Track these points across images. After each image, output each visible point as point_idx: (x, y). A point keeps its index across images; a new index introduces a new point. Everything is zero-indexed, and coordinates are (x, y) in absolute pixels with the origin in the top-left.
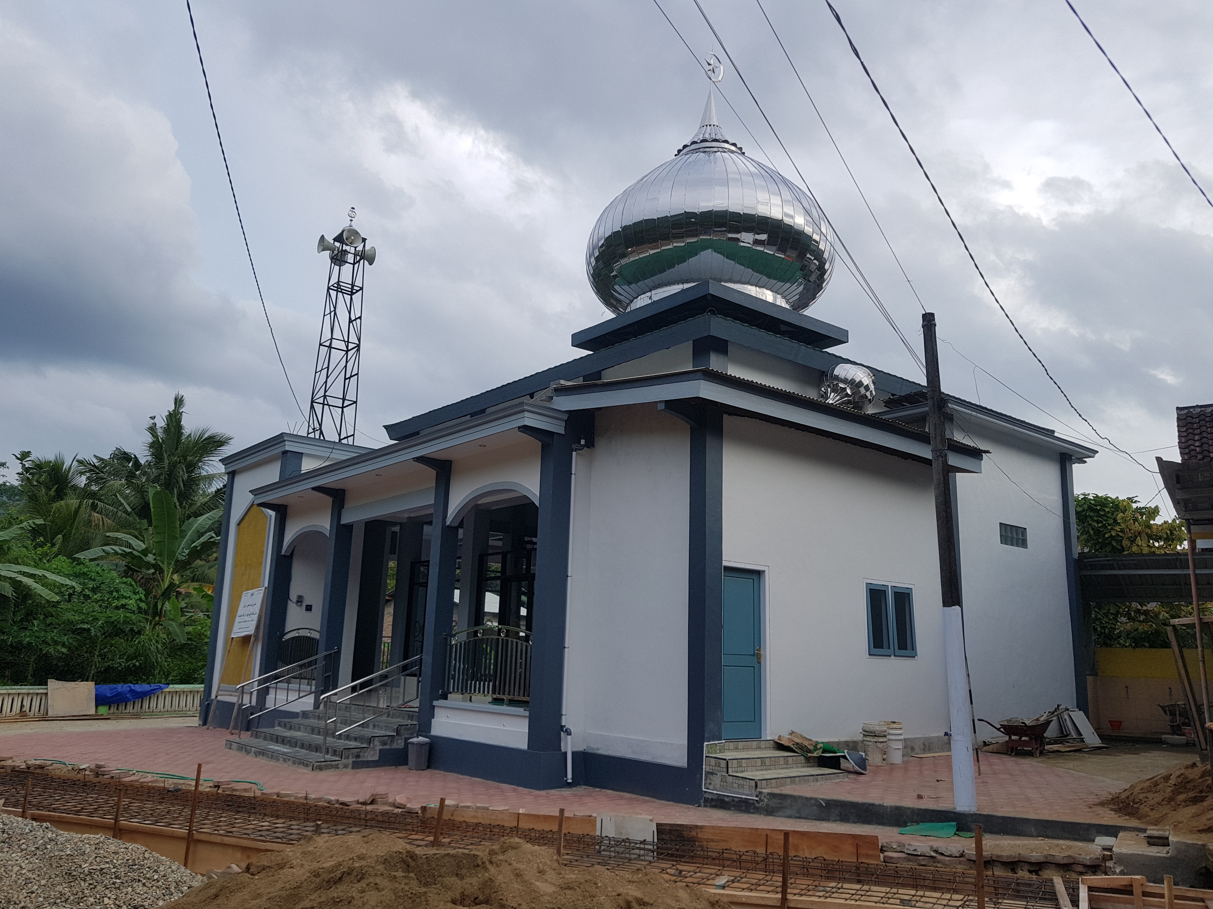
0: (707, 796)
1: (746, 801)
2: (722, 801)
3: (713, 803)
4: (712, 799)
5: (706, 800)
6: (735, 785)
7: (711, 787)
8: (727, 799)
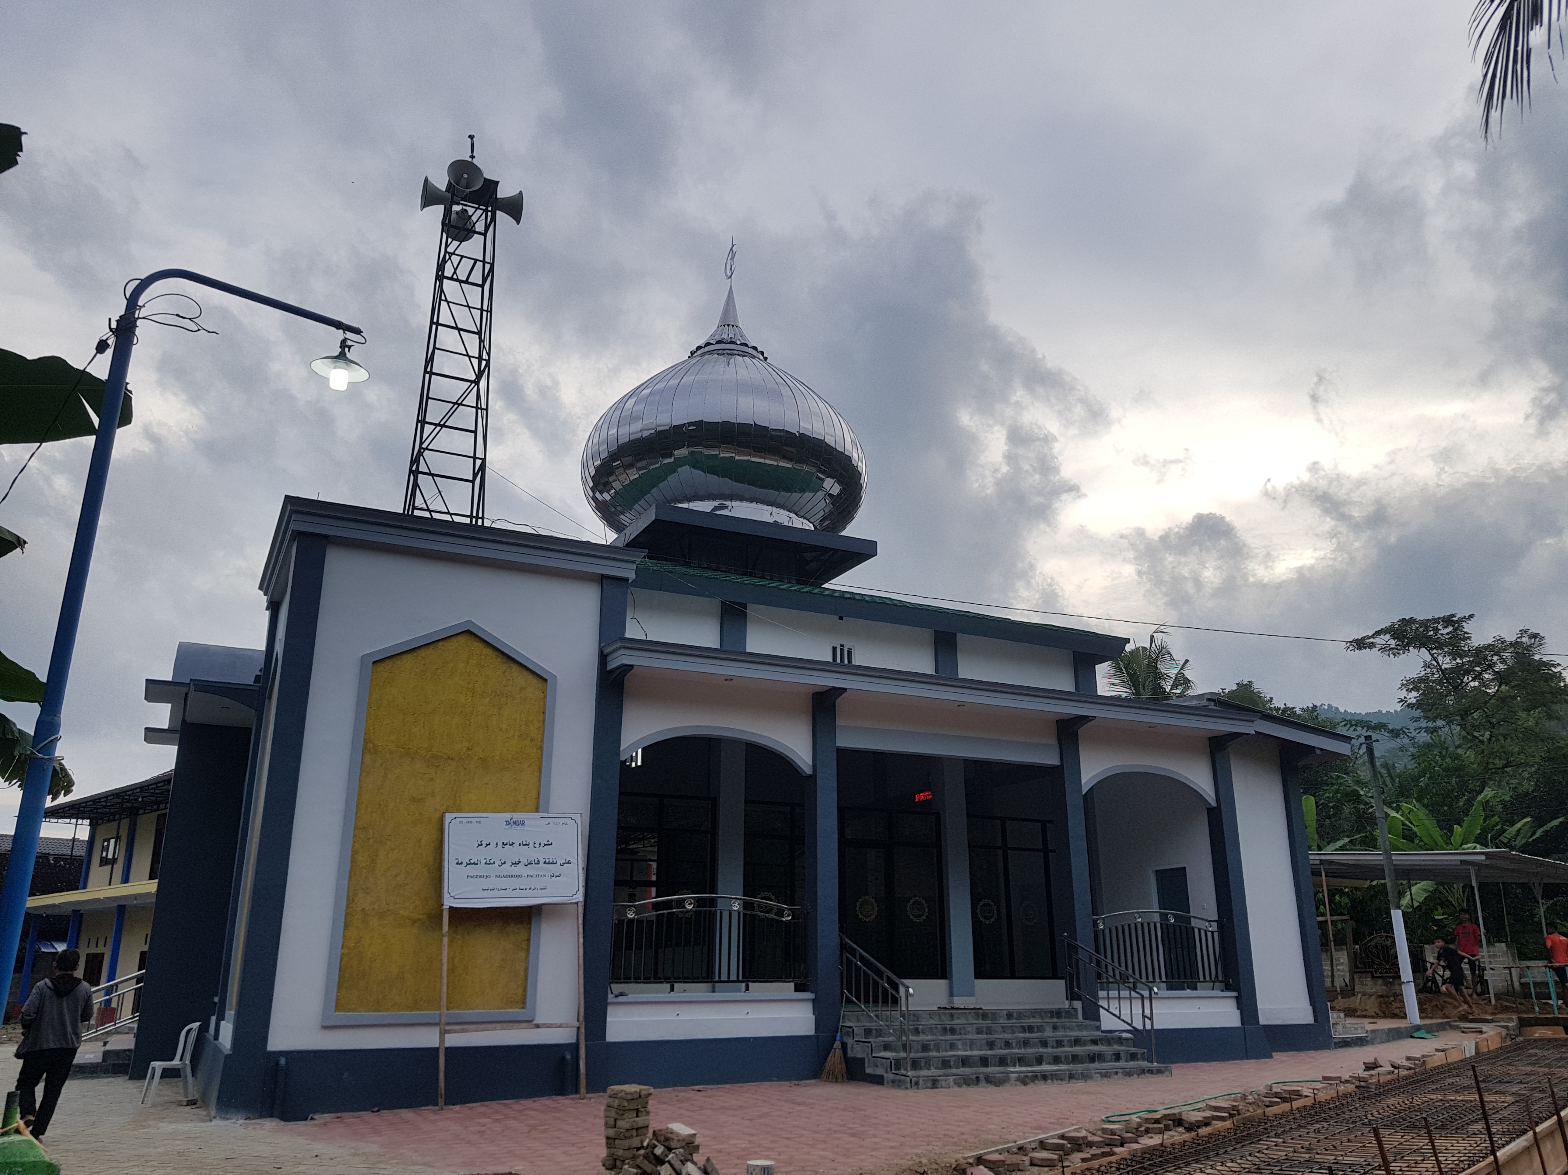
0: (1335, 1040)
1: (1360, 1039)
2: (1345, 1042)
3: (1340, 1045)
4: (1339, 1042)
5: (1335, 1044)
6: (1353, 1029)
7: (1337, 1033)
8: (1348, 1040)
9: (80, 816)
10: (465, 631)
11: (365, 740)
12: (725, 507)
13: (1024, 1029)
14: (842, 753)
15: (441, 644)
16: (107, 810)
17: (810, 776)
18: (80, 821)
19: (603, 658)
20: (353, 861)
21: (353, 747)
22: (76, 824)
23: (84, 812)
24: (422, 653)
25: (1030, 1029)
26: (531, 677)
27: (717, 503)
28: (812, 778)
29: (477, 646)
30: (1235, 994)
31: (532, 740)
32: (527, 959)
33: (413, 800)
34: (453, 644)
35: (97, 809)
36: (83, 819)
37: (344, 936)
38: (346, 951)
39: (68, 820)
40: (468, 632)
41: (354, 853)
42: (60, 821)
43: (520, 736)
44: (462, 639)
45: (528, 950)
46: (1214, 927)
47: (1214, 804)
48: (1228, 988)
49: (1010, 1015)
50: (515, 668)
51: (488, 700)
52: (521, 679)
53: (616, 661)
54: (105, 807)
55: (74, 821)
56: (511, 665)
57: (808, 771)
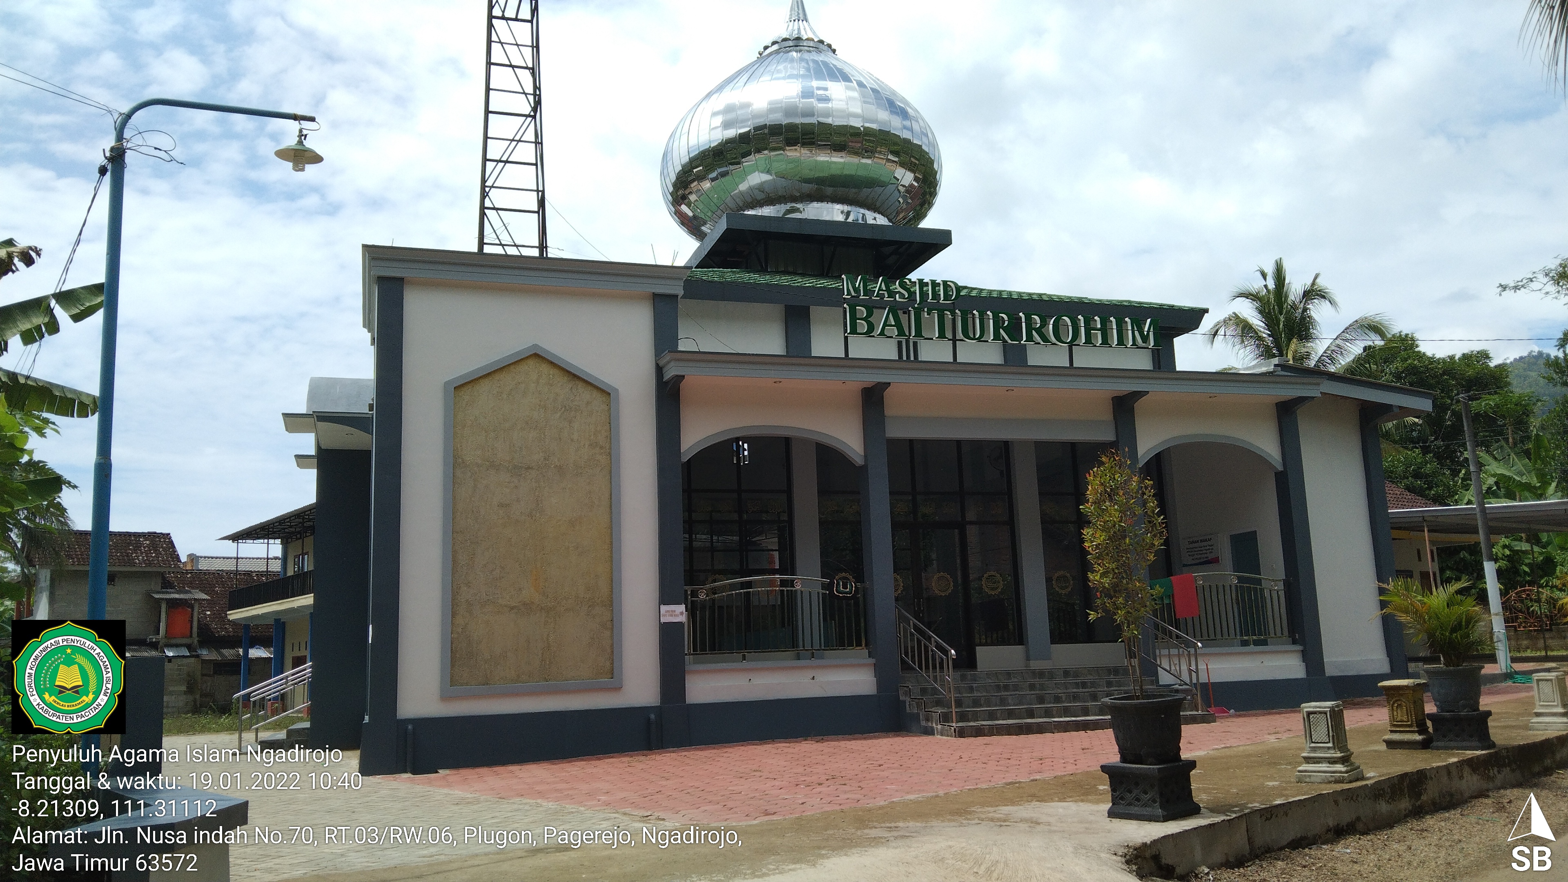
9: (270, 536)
10: (531, 356)
11: (454, 456)
12: (797, 210)
13: (1077, 685)
14: (893, 443)
15: (512, 367)
16: (294, 530)
17: (862, 467)
18: (271, 541)
19: (659, 370)
20: (455, 561)
21: (445, 464)
22: (268, 544)
23: (274, 533)
24: (497, 377)
25: (1084, 685)
26: (595, 393)
27: (788, 206)
28: (864, 469)
29: (545, 368)
30: (1300, 648)
31: (601, 448)
32: (612, 637)
33: (501, 505)
34: (523, 367)
35: (284, 529)
36: (275, 539)
37: (452, 624)
38: (456, 636)
39: (262, 541)
40: (537, 356)
41: (455, 553)
42: (255, 541)
43: (591, 445)
44: (531, 363)
45: (612, 629)
46: (1281, 586)
47: (1280, 468)
48: (1294, 642)
49: (1066, 673)
50: (580, 384)
51: (559, 414)
52: (586, 394)
53: (670, 372)
54: (291, 527)
55: (266, 541)
56: (577, 382)
57: (859, 461)
